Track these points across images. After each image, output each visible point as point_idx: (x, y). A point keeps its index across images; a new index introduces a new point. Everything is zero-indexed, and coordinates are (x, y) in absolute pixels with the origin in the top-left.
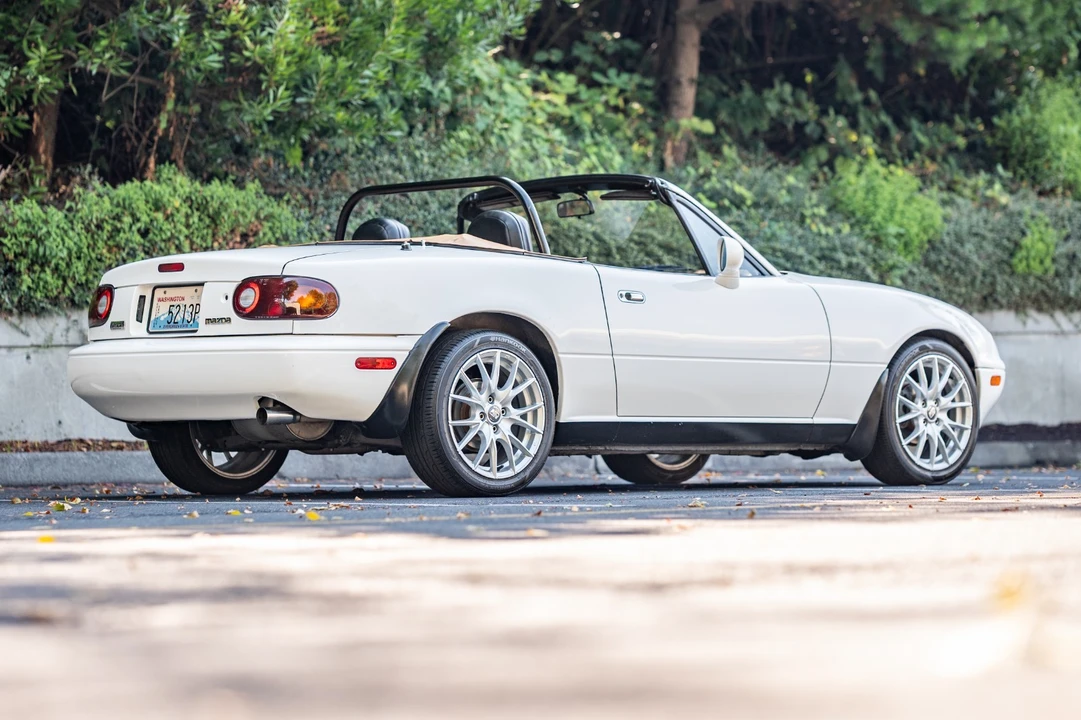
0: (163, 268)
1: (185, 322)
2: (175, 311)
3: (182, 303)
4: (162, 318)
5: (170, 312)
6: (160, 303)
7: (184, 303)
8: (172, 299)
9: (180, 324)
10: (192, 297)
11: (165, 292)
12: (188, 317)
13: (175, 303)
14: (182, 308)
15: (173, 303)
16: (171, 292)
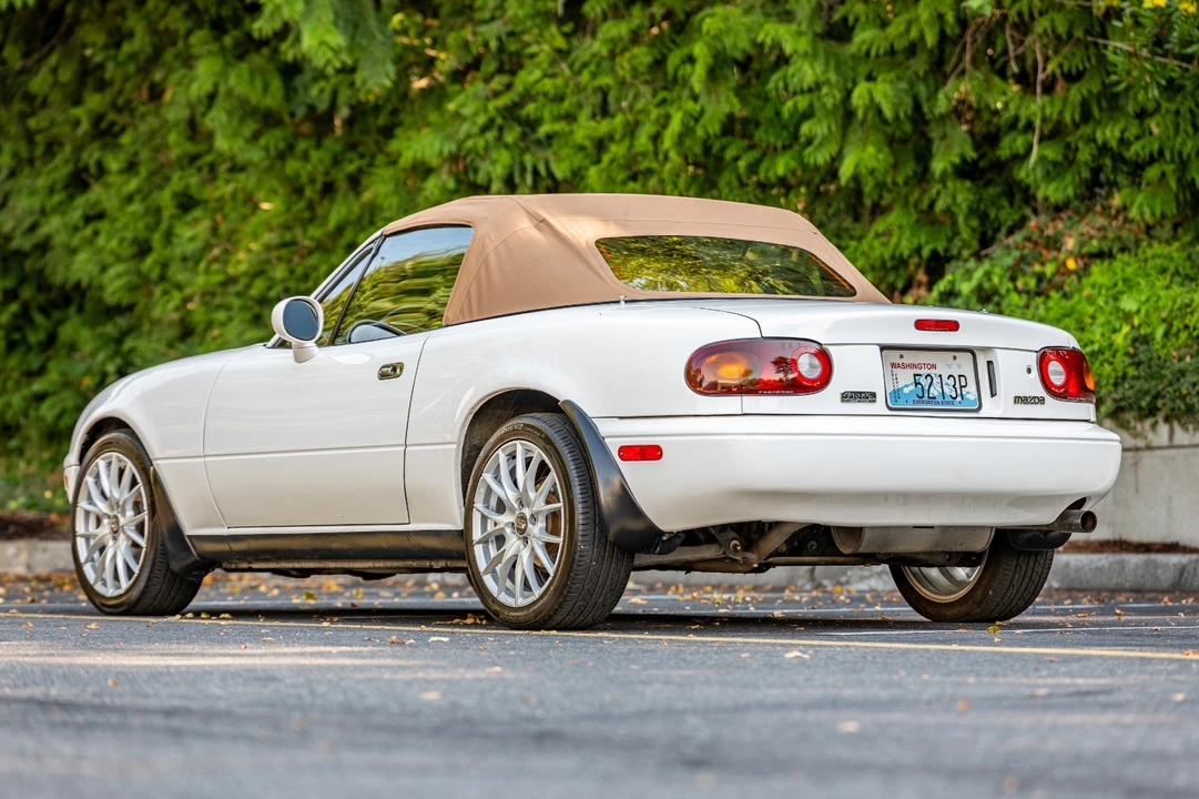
0: (921, 325)
1: (948, 399)
2: (925, 382)
3: (932, 372)
4: (906, 390)
5: (916, 384)
6: (895, 371)
7: (938, 372)
8: (914, 366)
9: (940, 399)
10: (949, 366)
11: (902, 357)
12: (948, 391)
13: (924, 372)
14: (937, 380)
15: (917, 371)
16: (910, 357)
